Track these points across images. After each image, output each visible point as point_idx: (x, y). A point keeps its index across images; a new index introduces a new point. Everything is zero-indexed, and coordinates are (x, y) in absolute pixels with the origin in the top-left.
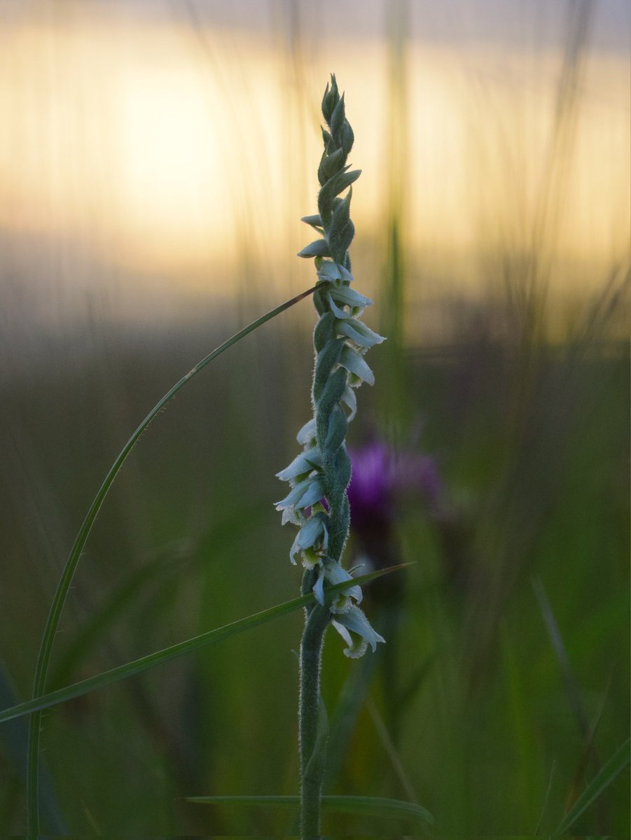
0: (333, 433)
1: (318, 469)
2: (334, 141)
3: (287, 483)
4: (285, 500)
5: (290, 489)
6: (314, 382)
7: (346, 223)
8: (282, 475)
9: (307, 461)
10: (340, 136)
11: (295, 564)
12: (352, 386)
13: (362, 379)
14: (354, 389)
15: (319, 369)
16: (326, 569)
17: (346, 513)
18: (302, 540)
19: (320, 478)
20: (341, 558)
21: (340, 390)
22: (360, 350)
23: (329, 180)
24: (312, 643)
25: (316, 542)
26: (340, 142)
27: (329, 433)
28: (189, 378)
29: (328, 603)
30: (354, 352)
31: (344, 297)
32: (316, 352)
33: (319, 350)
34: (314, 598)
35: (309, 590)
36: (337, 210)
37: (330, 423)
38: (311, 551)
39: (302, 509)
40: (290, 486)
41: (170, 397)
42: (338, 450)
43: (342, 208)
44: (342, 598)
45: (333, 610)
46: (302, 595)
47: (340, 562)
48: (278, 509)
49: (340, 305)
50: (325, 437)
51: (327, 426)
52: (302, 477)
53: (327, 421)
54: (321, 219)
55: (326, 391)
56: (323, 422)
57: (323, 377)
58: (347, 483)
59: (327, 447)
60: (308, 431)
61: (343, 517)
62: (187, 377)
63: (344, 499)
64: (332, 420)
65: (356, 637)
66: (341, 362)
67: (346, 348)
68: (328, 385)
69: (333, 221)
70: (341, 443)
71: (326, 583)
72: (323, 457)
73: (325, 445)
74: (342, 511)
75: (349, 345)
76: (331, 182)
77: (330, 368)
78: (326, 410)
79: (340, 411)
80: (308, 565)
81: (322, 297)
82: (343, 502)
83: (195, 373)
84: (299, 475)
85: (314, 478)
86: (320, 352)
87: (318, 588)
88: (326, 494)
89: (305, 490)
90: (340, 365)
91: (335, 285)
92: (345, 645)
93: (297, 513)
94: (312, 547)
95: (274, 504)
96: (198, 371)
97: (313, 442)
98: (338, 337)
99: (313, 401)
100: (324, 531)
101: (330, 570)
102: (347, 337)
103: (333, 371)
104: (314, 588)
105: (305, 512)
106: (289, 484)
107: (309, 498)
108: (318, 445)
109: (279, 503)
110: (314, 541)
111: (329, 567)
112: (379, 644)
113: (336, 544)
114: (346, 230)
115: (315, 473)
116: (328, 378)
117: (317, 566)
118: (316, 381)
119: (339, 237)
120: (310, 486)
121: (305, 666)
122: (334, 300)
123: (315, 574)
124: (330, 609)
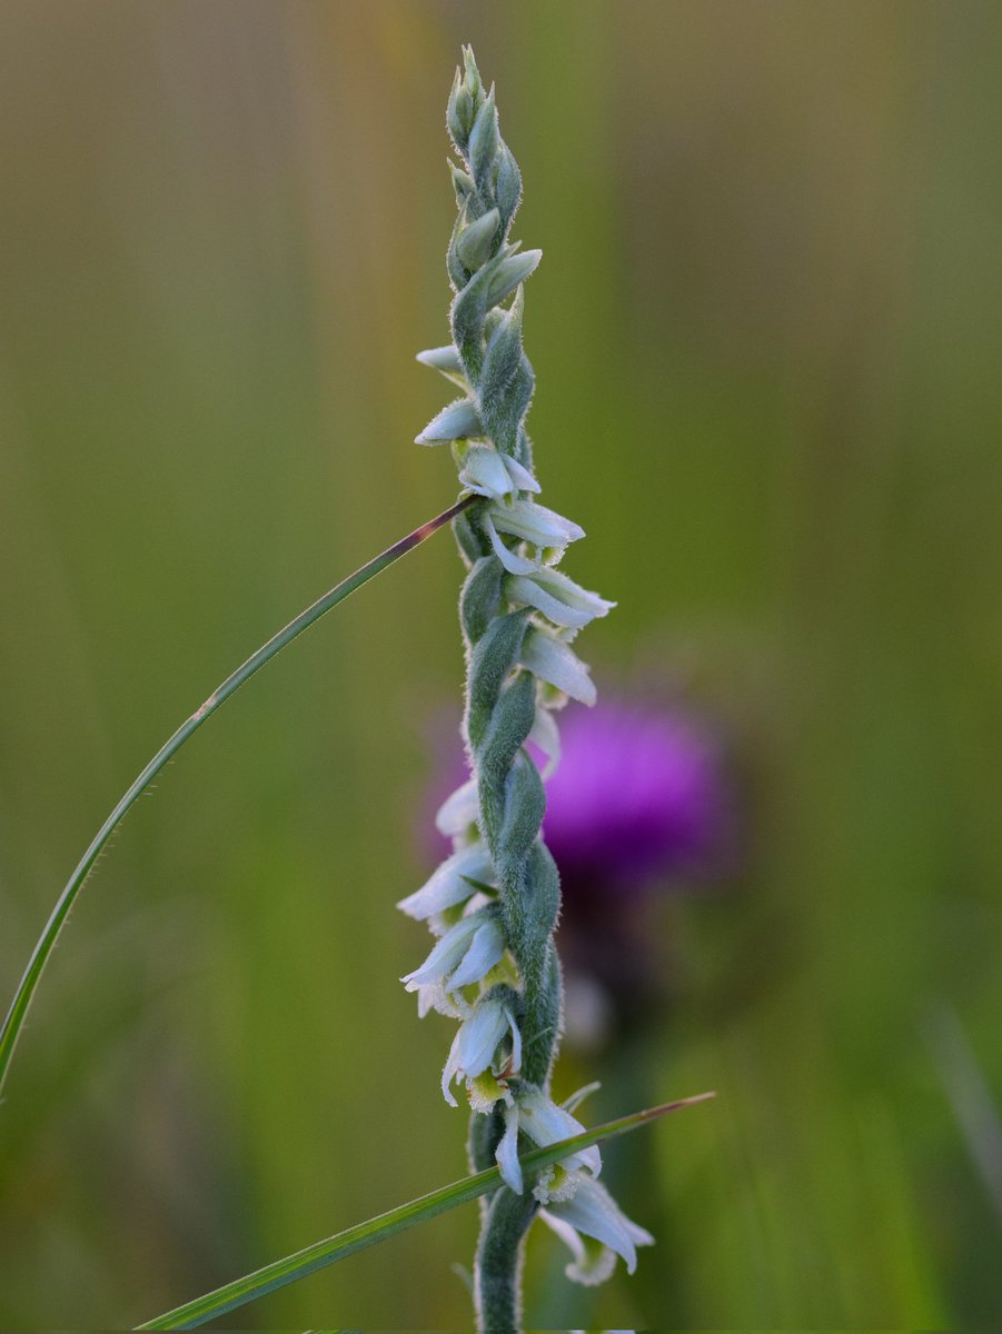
0: (515, 819)
1: (488, 891)
2: (478, 193)
3: (424, 924)
4: (423, 969)
5: (431, 941)
6: (468, 709)
7: (516, 365)
8: (413, 905)
9: (466, 879)
10: (490, 182)
11: (454, 1104)
12: (548, 705)
13: (569, 693)
14: (553, 712)
15: (478, 681)
16: (521, 1108)
17: (553, 982)
18: (467, 1055)
19: (494, 910)
20: (549, 1075)
21: (524, 723)
22: (561, 632)
23: (474, 279)
24: (499, 1263)
25: (496, 1058)
26: (493, 194)
27: (507, 819)
28: (202, 721)
29: (530, 1183)
30: (549, 638)
31: (521, 527)
32: (467, 641)
33: (475, 638)
34: (500, 1178)
35: (488, 1158)
36: (494, 340)
37: (509, 796)
38: (488, 1077)
39: (461, 989)
40: (431, 930)
41: (164, 763)
42: (529, 852)
43: (504, 336)
44: (558, 1171)
45: (541, 1193)
46: (473, 1172)
47: (547, 1086)
48: (410, 988)
49: (512, 541)
50: (499, 826)
51: (502, 802)
52: (454, 913)
53: (502, 791)
54: (460, 361)
55: (494, 726)
56: (495, 792)
57: (487, 699)
58: (551, 921)
59: (507, 848)
60: (460, 809)
61: (549, 994)
62: (197, 716)
63: (547, 956)
64: (511, 788)
65: (592, 1244)
66: (524, 658)
67: (531, 629)
68: (498, 712)
69: (486, 366)
70: (533, 838)
71: (524, 1140)
72: (499, 869)
73: (501, 845)
74: (545, 980)
75: (538, 623)
76: (479, 283)
77: (500, 677)
78: (500, 770)
79: (528, 766)
80: (482, 1103)
81: (473, 526)
82: (547, 964)
83: (213, 710)
84: (448, 909)
85: (480, 913)
86: (478, 644)
87: (507, 1152)
88: (510, 947)
89: (465, 947)
90: (519, 667)
91: (502, 504)
92: (570, 1257)
93: (451, 996)
94: (489, 1068)
95: (402, 980)
96: (219, 703)
97: (473, 831)
98: (512, 608)
99: (468, 748)
100: (510, 1028)
101: (528, 1113)
102: (531, 609)
103: (508, 683)
104: (498, 1154)
105: (468, 992)
106: (428, 927)
107: (475, 963)
108: (484, 840)
109: (412, 975)
110: (492, 1055)
111: (526, 1105)
112: (642, 1252)
113: (538, 1050)
114: (515, 381)
115: (480, 901)
116: (495, 699)
117: (500, 1104)
118: (472, 706)
119: (502, 397)
120: (476, 935)
121: (489, 1311)
122: (498, 532)
123: (498, 1123)
124: (534, 1191)
